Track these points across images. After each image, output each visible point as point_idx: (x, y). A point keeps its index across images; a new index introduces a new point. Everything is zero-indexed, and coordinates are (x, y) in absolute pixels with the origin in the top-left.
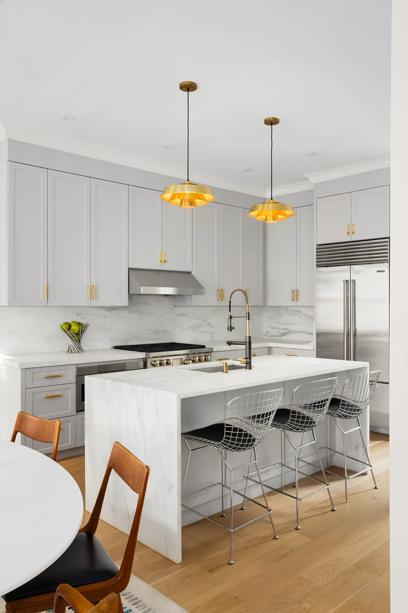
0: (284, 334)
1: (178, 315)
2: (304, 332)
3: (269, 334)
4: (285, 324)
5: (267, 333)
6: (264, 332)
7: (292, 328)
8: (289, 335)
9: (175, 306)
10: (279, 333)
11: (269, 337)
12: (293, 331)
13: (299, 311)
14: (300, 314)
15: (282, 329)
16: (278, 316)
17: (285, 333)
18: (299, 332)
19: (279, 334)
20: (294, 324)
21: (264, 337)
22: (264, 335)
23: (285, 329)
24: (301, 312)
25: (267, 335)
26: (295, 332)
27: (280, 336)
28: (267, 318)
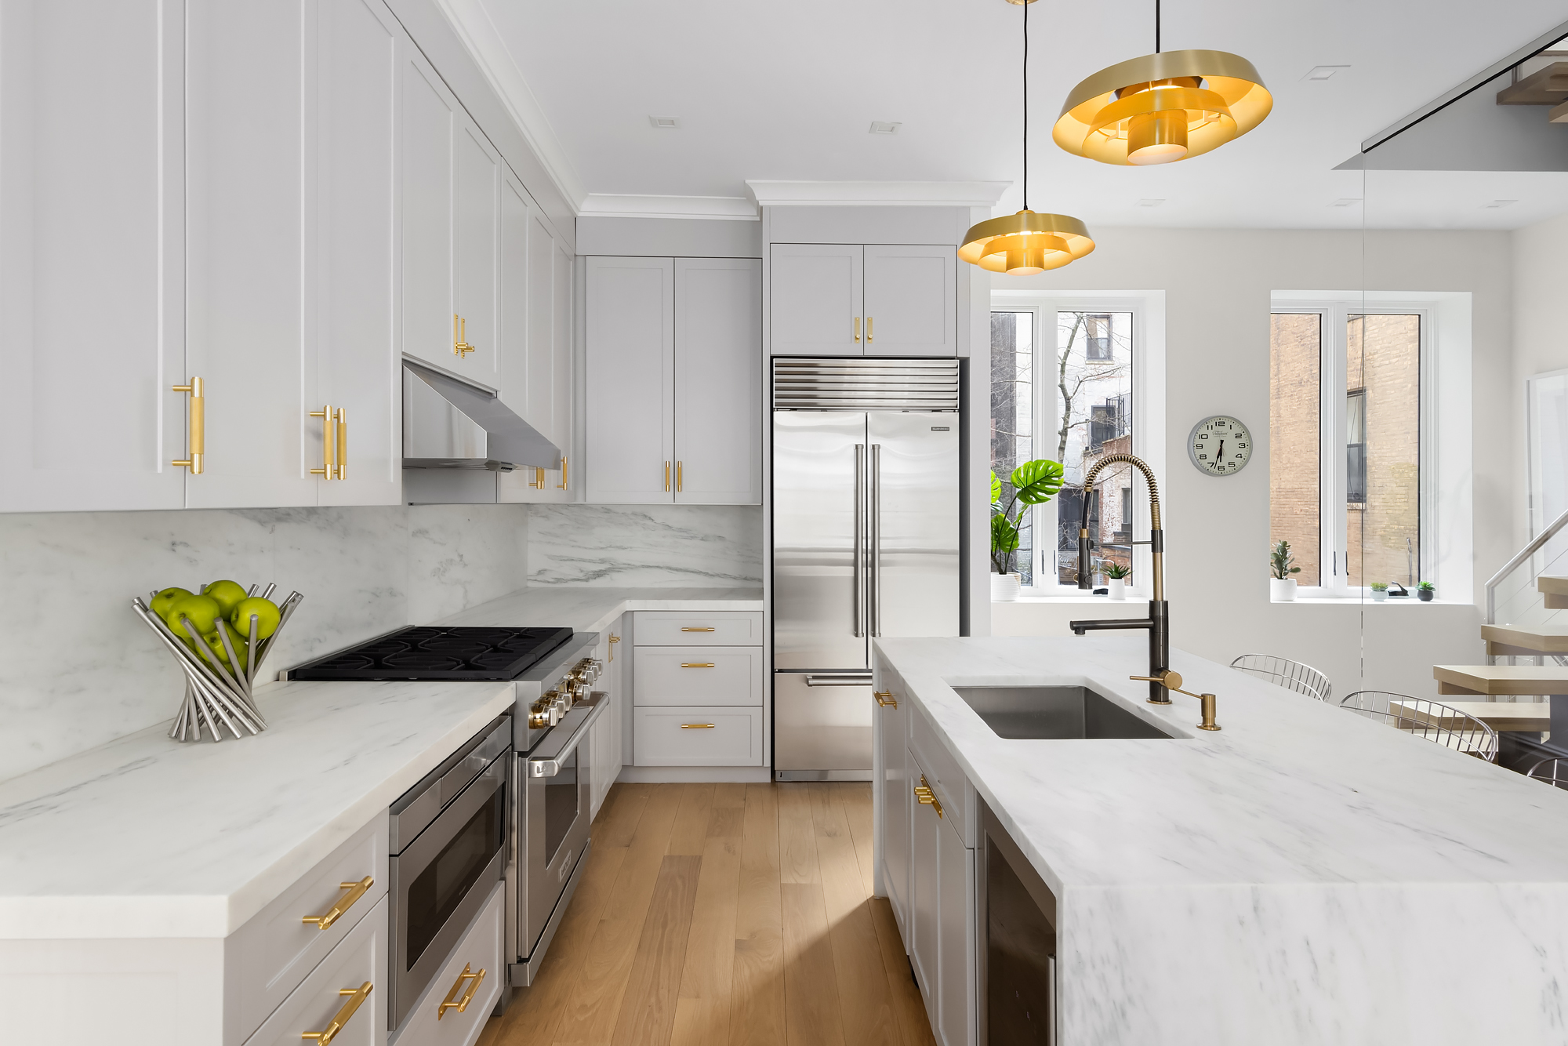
0: (599, 574)
1: (414, 534)
2: (661, 566)
3: (549, 577)
4: (602, 548)
5: (540, 572)
6: (532, 570)
7: (621, 557)
8: (615, 575)
9: (411, 504)
10: (582, 571)
11: (549, 582)
12: (626, 566)
13: (646, 516)
14: (649, 522)
15: (590, 561)
16: (578, 528)
17: (600, 571)
18: (643, 566)
19: (581, 576)
20: (631, 548)
21: (531, 584)
22: (529, 578)
23: (603, 561)
24: (650, 518)
25: (540, 578)
26: (632, 568)
27: (587, 580)
28: (540, 533)
